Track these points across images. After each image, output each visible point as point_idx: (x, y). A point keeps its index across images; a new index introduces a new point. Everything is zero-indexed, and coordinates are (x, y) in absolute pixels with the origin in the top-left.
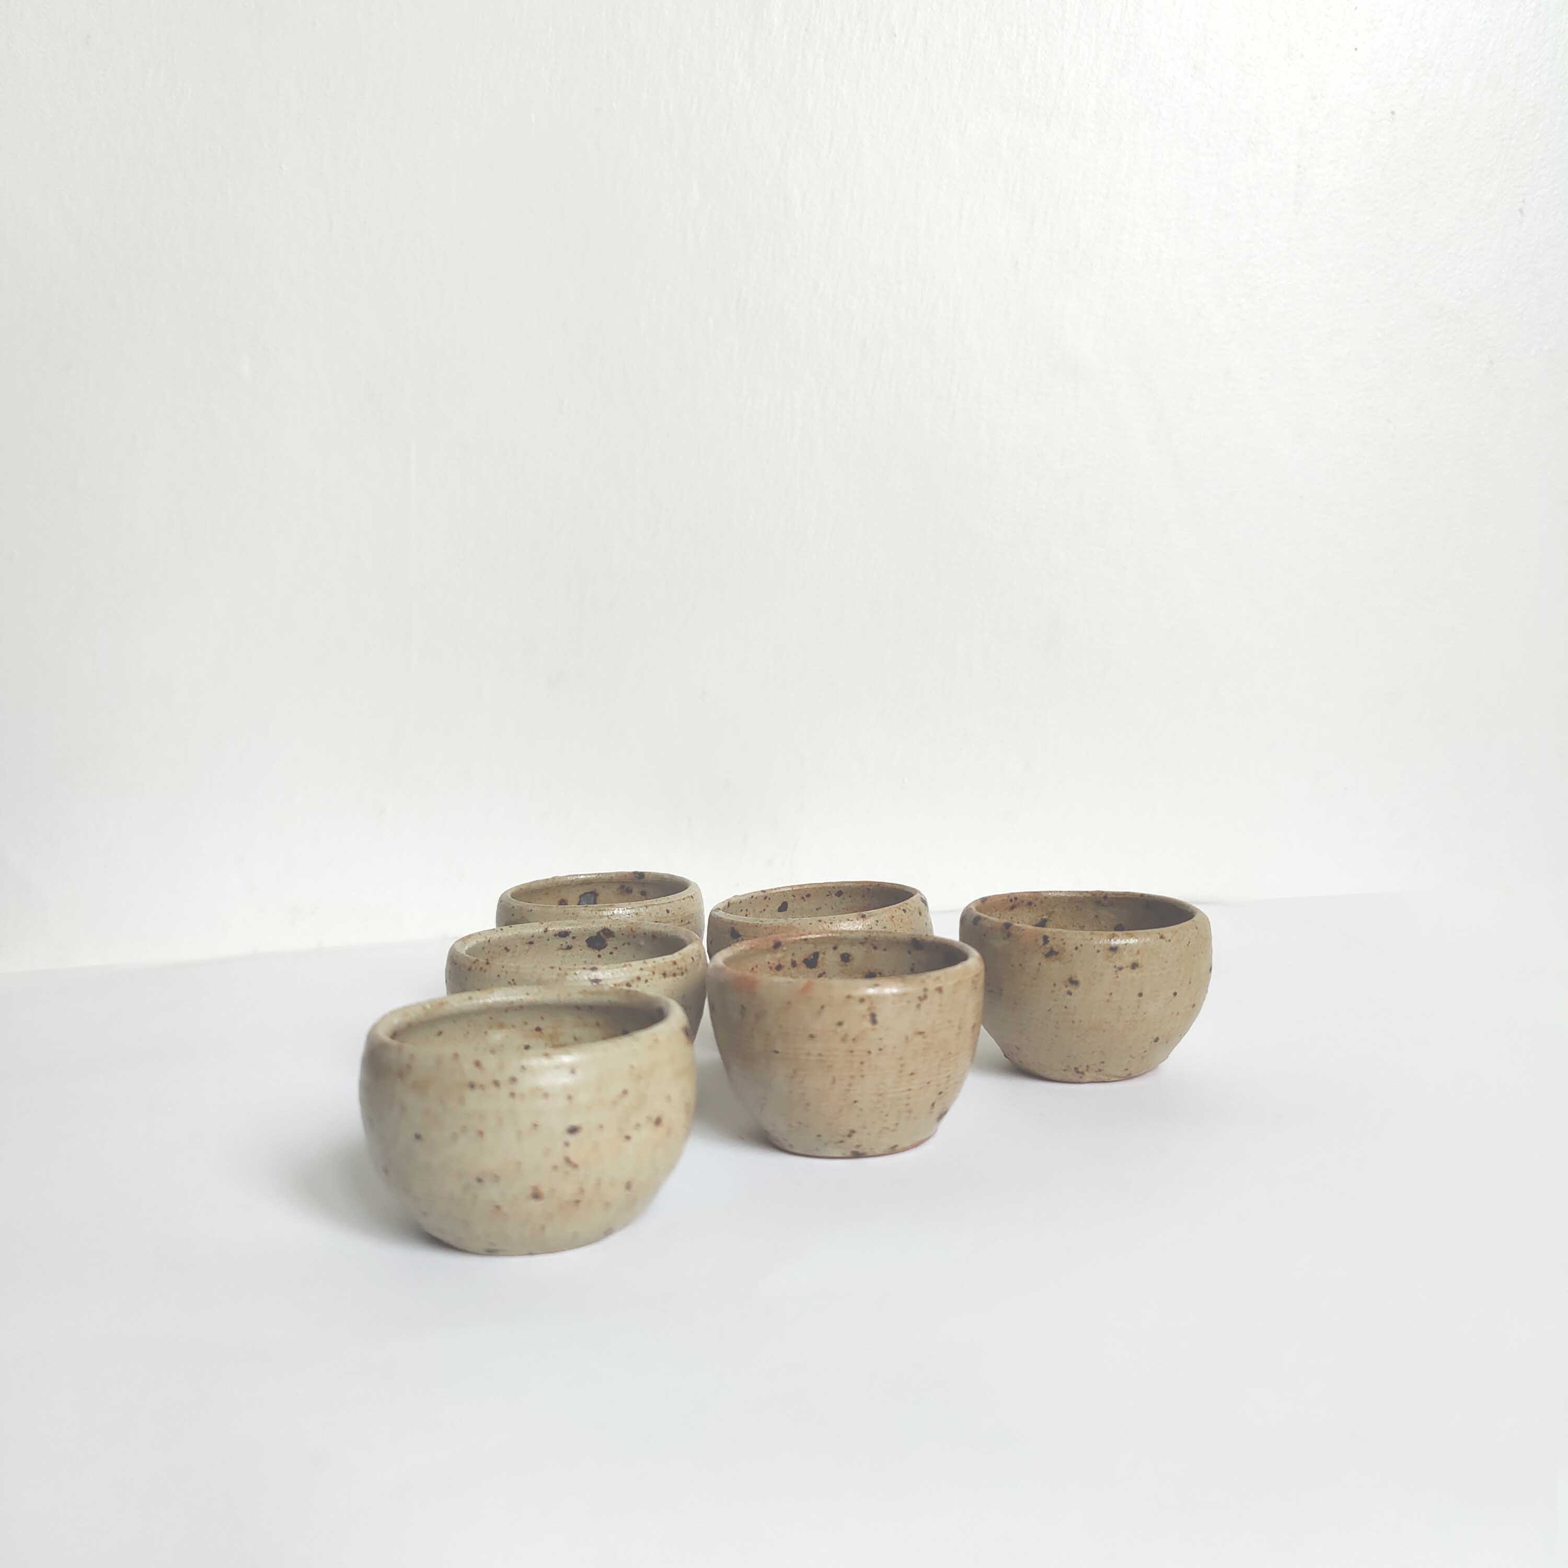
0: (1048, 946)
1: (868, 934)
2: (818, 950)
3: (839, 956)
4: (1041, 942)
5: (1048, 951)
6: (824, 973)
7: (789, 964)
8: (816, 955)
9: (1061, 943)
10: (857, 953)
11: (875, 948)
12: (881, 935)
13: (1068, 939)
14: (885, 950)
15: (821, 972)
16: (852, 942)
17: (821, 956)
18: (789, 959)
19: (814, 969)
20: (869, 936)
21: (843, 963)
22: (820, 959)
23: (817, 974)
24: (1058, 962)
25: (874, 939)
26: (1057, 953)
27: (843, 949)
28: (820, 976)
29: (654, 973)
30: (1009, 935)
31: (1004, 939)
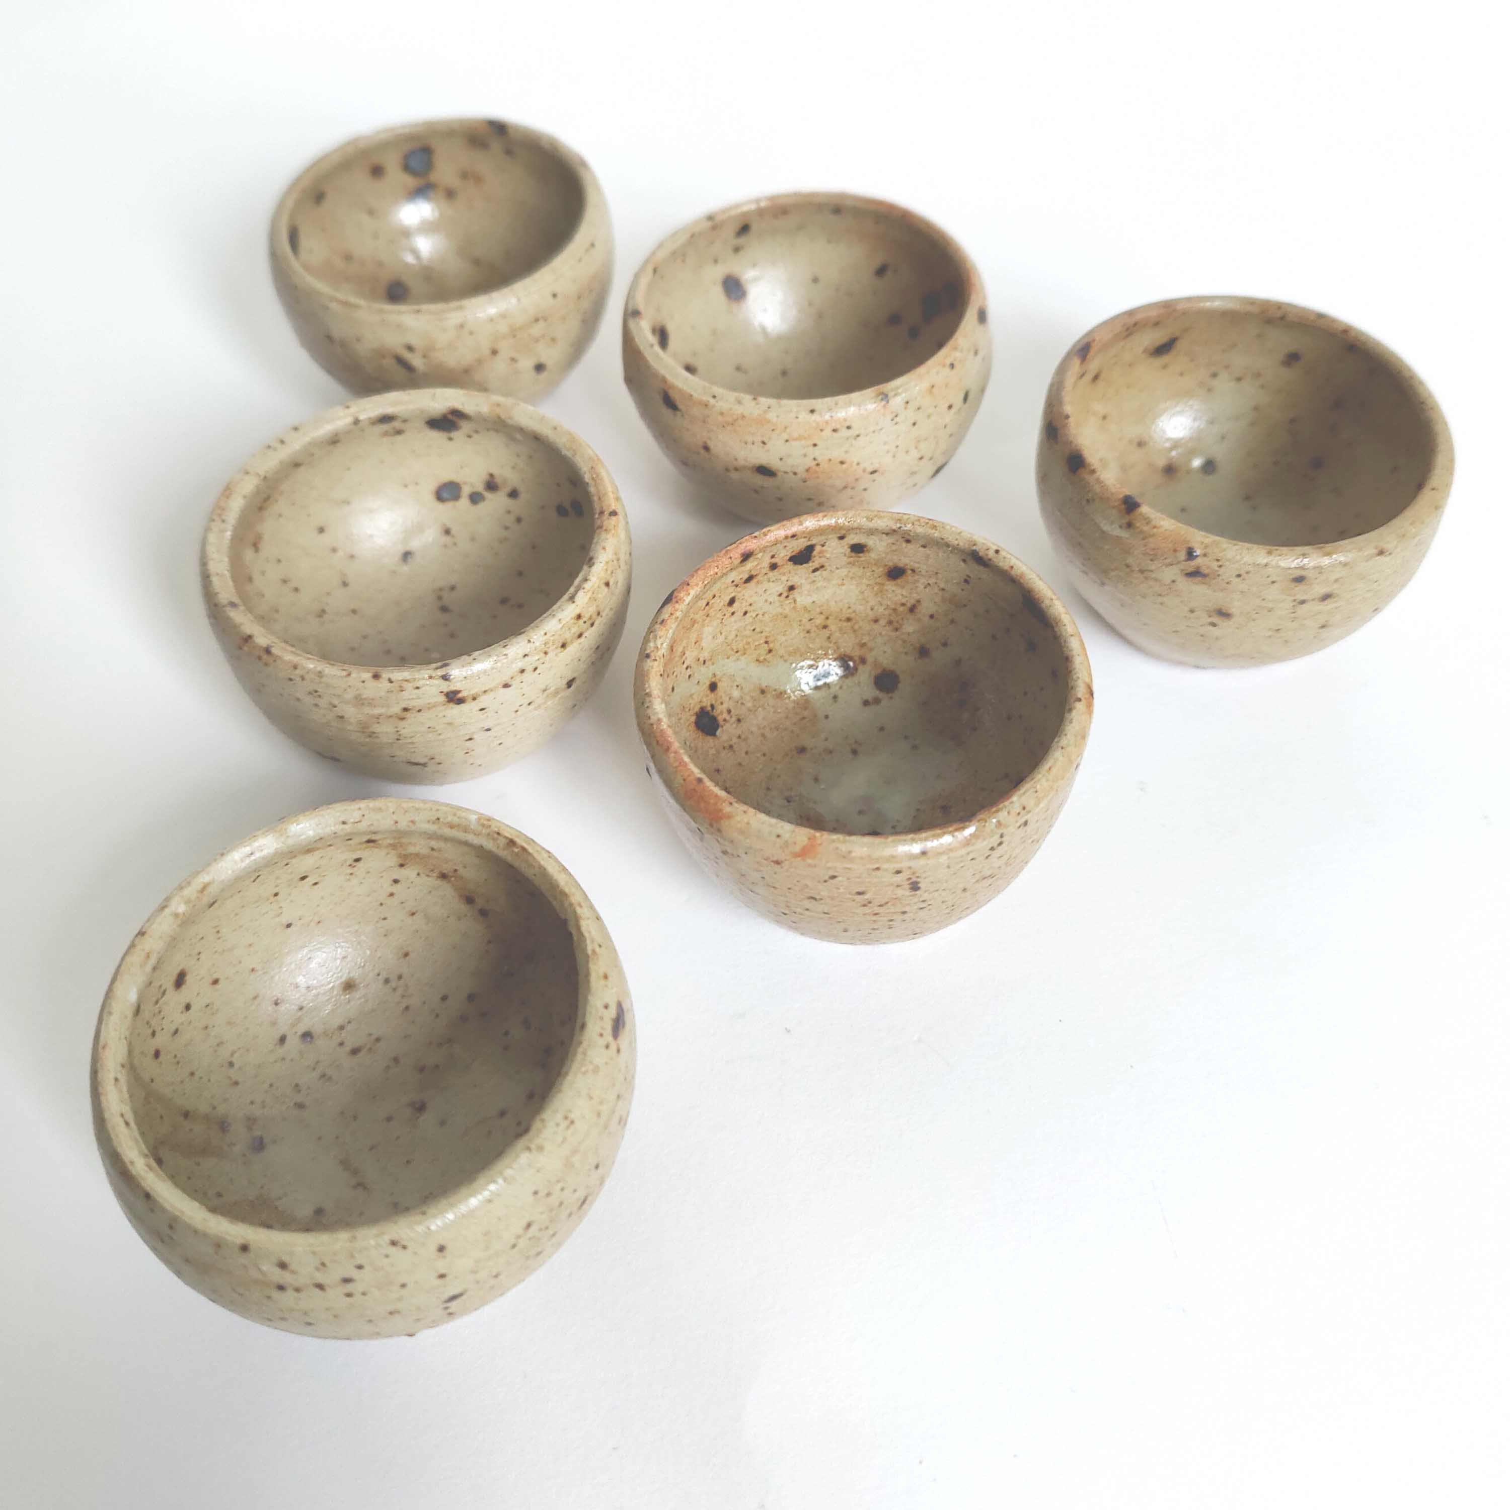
0: (1194, 563)
1: (898, 525)
2: (813, 542)
3: (846, 547)
4: (1182, 555)
5: (1190, 570)
6: (822, 567)
7: (766, 570)
8: (810, 549)
9: (1215, 565)
10: (878, 546)
11: (908, 541)
12: (920, 530)
13: (1229, 560)
14: (924, 546)
15: (818, 566)
16: (871, 532)
17: (818, 548)
18: (766, 561)
19: (805, 565)
20: (900, 528)
21: (853, 554)
22: (815, 553)
23: (811, 569)
24: (1205, 587)
25: (907, 532)
26: (1205, 576)
27: (853, 539)
28: (814, 571)
29: (546, 653)
30: (1130, 525)
31: (1121, 527)
